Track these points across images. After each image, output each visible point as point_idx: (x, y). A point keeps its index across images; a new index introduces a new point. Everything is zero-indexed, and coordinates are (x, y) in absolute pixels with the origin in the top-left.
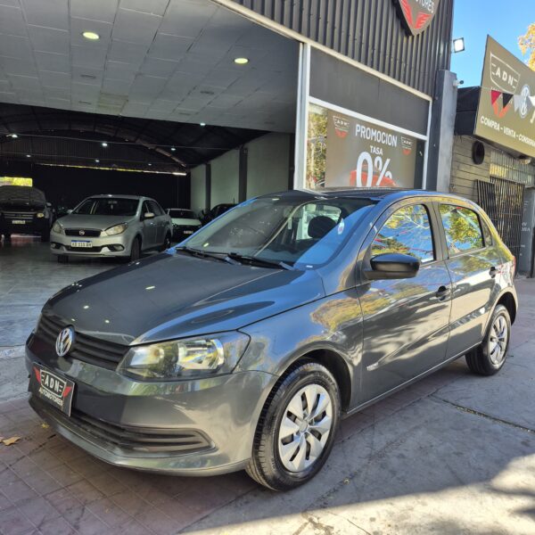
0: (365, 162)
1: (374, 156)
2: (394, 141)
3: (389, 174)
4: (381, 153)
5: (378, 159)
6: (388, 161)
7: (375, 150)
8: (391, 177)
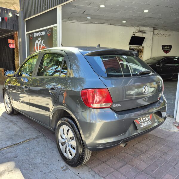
0: (37, 43)
1: (39, 41)
2: (44, 33)
3: (44, 45)
4: (41, 39)
5: (40, 41)
6: (43, 40)
7: (39, 39)
8: (44, 46)
